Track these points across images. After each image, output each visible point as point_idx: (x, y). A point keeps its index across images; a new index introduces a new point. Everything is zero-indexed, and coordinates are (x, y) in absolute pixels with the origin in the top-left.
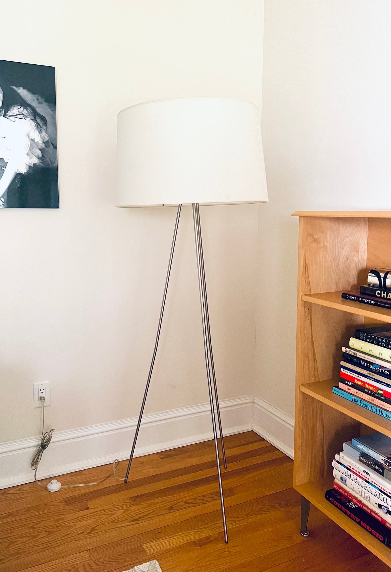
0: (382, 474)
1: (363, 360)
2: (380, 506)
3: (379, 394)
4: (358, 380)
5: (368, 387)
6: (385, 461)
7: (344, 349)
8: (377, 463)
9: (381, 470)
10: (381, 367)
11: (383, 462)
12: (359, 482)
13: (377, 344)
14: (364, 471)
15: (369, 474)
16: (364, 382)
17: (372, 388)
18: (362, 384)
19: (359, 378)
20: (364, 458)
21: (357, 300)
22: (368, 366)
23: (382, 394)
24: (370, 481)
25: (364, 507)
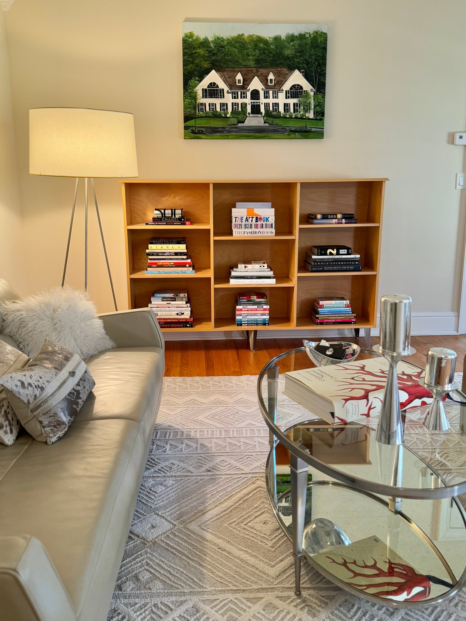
0: (175, 301)
1: (159, 253)
2: (177, 314)
3: (172, 265)
4: (159, 263)
5: (165, 264)
6: (174, 295)
7: (147, 251)
8: (171, 298)
9: (174, 299)
10: (170, 253)
11: (173, 296)
12: (165, 310)
13: (164, 244)
14: (167, 303)
15: (170, 303)
16: (163, 263)
17: (167, 264)
18: (162, 264)
19: (160, 262)
20: (164, 299)
21: (155, 224)
22: (163, 254)
23: (173, 265)
24: (171, 306)
25: (168, 321)
